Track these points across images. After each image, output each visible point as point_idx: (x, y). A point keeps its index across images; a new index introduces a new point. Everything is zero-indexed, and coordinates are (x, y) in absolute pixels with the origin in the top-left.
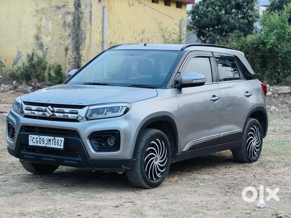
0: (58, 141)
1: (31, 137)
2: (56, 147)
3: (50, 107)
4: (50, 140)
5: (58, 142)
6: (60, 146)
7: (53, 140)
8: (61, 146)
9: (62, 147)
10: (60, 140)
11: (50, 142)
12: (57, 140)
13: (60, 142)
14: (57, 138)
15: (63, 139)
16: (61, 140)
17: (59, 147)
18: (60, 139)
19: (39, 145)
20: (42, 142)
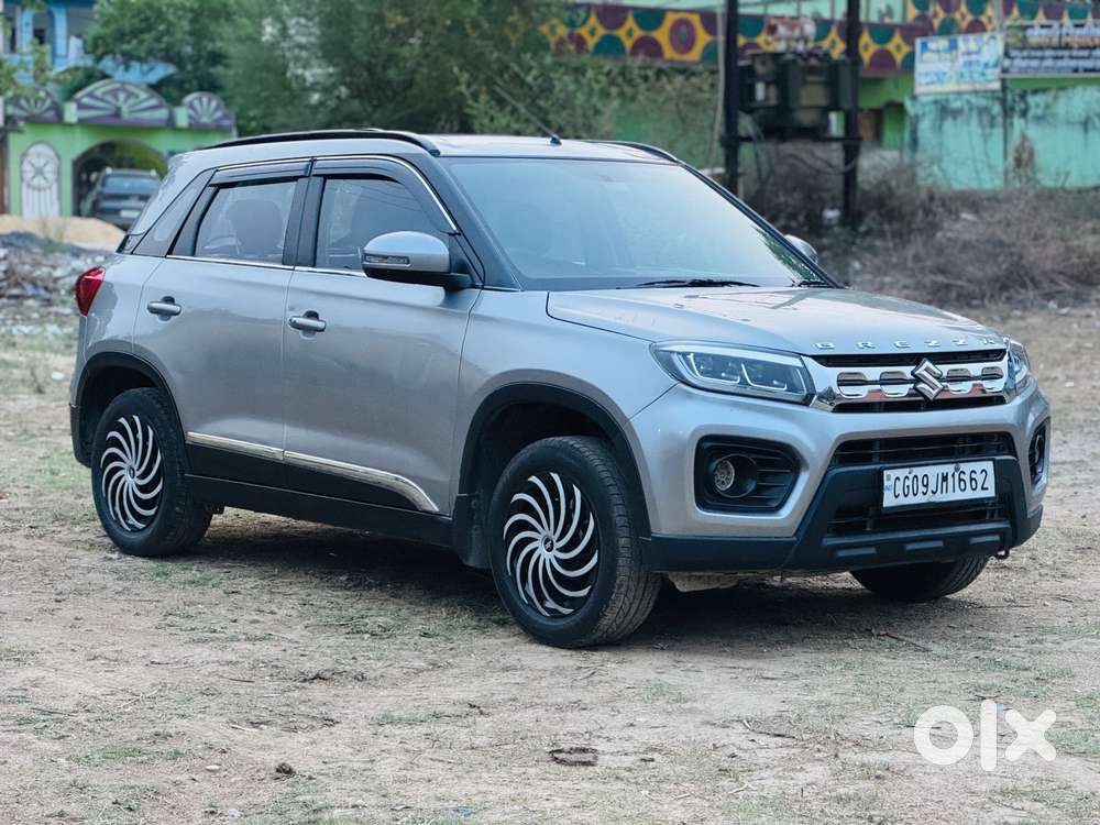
0: (973, 476)
1: (889, 477)
2: (969, 495)
3: (927, 364)
4: (945, 478)
5: (972, 479)
6: (983, 488)
7: (953, 476)
8: (987, 489)
9: (991, 493)
10: (978, 472)
11: (945, 484)
12: (968, 473)
13: (980, 478)
14: (966, 467)
15: (989, 466)
16: (984, 470)
17: (979, 494)
18: (978, 466)
19: (911, 500)
20: (922, 489)
